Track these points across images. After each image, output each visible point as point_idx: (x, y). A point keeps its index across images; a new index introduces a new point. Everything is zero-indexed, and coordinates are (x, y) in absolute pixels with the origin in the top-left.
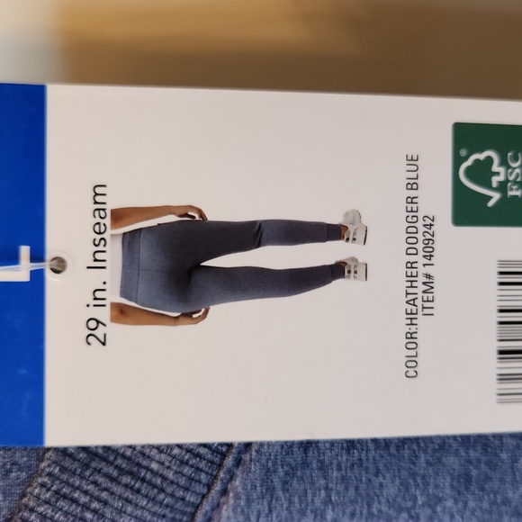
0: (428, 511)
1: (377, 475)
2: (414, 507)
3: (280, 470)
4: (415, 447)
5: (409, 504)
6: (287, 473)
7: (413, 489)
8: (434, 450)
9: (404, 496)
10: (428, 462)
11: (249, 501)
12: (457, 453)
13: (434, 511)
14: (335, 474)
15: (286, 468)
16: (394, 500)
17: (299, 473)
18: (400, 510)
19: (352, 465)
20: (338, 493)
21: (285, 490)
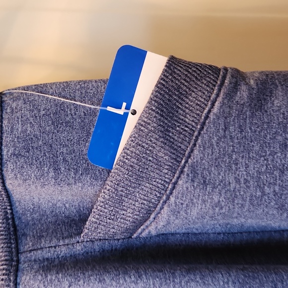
0: (271, 157)
1: (251, 142)
2: (266, 155)
3: (215, 138)
4: (266, 132)
5: (264, 154)
6: (218, 140)
7: (265, 148)
8: (273, 134)
9: (262, 151)
10: (270, 138)
11: (204, 149)
12: (281, 135)
13: (274, 157)
14: (236, 141)
15: (217, 137)
16: (258, 152)
17: (223, 140)
18: (261, 157)
19: (242, 138)
20: (237, 148)
21: (218, 146)
